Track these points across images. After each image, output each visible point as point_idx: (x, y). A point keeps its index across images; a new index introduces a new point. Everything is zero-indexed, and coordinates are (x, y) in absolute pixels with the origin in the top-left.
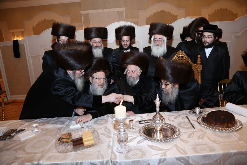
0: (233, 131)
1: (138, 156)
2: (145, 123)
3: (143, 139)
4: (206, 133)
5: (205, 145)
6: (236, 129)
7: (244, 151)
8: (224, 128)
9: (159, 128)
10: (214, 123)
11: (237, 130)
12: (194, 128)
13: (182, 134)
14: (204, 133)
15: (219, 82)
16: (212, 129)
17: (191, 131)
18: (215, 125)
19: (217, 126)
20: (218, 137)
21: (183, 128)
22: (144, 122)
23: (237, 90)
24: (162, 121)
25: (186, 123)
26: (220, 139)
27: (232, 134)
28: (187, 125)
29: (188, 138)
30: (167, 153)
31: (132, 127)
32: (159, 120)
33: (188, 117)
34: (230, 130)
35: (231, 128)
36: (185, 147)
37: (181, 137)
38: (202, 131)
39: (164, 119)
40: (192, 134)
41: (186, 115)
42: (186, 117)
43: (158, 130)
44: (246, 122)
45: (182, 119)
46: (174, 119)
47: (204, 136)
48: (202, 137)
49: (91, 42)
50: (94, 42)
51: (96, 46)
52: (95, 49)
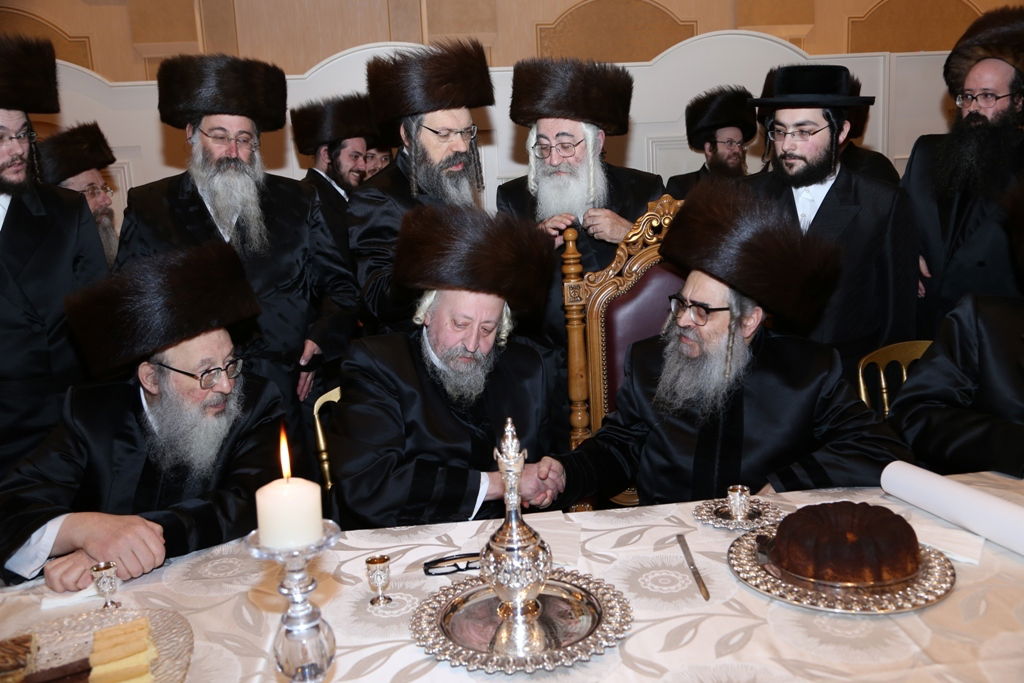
0: (901, 607)
2: (459, 570)
3: (427, 660)
4: (765, 622)
6: (917, 597)
8: (857, 593)
9: (519, 599)
10: (811, 569)
11: (923, 602)
12: (707, 597)
13: (635, 626)
14: (751, 622)
15: (865, 355)
16: (796, 600)
17: (686, 610)
18: (815, 577)
19: (822, 582)
20: (821, 642)
21: (649, 594)
22: (455, 565)
23: (955, 390)
24: (535, 558)
25: (670, 568)
26: (831, 657)
27: (897, 628)
28: (674, 581)
29: (664, 650)
31: (380, 592)
32: (520, 553)
33: (687, 538)
34: (886, 602)
35: (893, 592)
37: (631, 646)
38: (745, 612)
39: (544, 549)
40: (691, 629)
41: (679, 530)
42: (675, 538)
43: (519, 610)
44: (976, 562)
45: (655, 550)
46: (615, 547)
47: (749, 639)
48: (738, 643)
49: (198, 134)
50: (215, 137)
51: (224, 155)
52: (218, 170)
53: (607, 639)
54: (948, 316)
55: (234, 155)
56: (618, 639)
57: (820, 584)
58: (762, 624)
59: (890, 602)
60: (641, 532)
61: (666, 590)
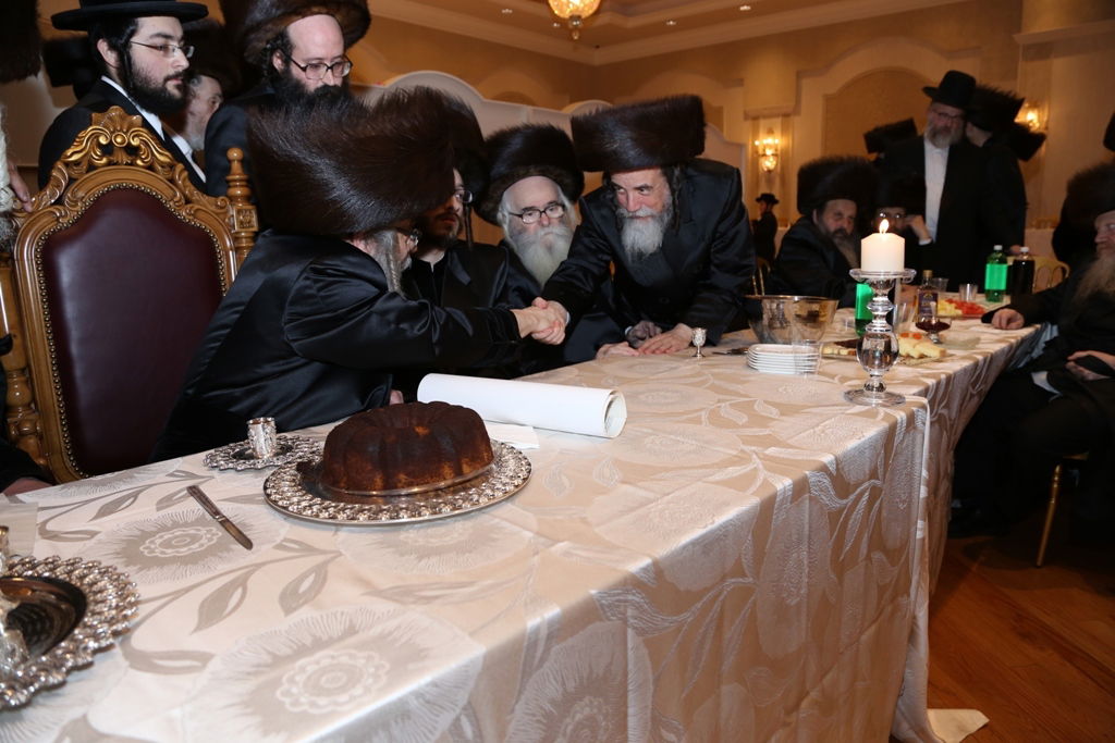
4: (341, 554)
5: (341, 639)
7: (593, 592)
8: (437, 496)
10: (379, 481)
12: (248, 544)
13: (144, 610)
14: (320, 559)
17: (222, 567)
18: (385, 488)
20: (420, 558)
21: (161, 563)
27: (497, 520)
28: (194, 539)
29: (198, 628)
33: (202, 488)
36: (176, 713)
37: (141, 640)
38: (308, 549)
40: (236, 589)
41: (191, 483)
42: (186, 492)
45: (158, 509)
46: (95, 518)
47: (325, 579)
48: (310, 588)
53: (96, 638)
58: (336, 557)
60: (135, 496)
61: (184, 551)
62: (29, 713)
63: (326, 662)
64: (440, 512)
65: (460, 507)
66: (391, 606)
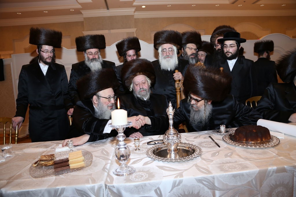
0: (269, 146)
1: (144, 178)
2: (156, 144)
3: (151, 160)
4: (235, 151)
5: (234, 163)
6: (272, 144)
7: (285, 166)
8: (257, 144)
9: (173, 148)
10: (245, 139)
11: (274, 145)
12: (219, 147)
13: (203, 153)
14: (232, 151)
16: (242, 146)
17: (215, 149)
18: (246, 141)
21: (205, 147)
23: (270, 106)
24: (177, 136)
25: (209, 142)
28: (210, 144)
29: (211, 157)
30: (184, 174)
31: (137, 148)
32: (173, 135)
33: (211, 136)
34: (265, 146)
36: (208, 166)
37: (203, 156)
38: (230, 149)
40: (217, 153)
41: (209, 135)
42: (208, 137)
43: (172, 150)
44: (284, 138)
45: (204, 139)
46: (194, 139)
47: (232, 154)
48: (230, 155)
49: (86, 54)
50: (90, 54)
51: (92, 58)
52: (91, 62)
54: (266, 88)
55: (94, 58)
56: (200, 155)
57: (247, 143)
59: (266, 145)
60: (200, 136)
61: (209, 146)
62: (189, 161)
63: (231, 165)
64: (256, 147)
65: (261, 147)
66: (243, 160)
